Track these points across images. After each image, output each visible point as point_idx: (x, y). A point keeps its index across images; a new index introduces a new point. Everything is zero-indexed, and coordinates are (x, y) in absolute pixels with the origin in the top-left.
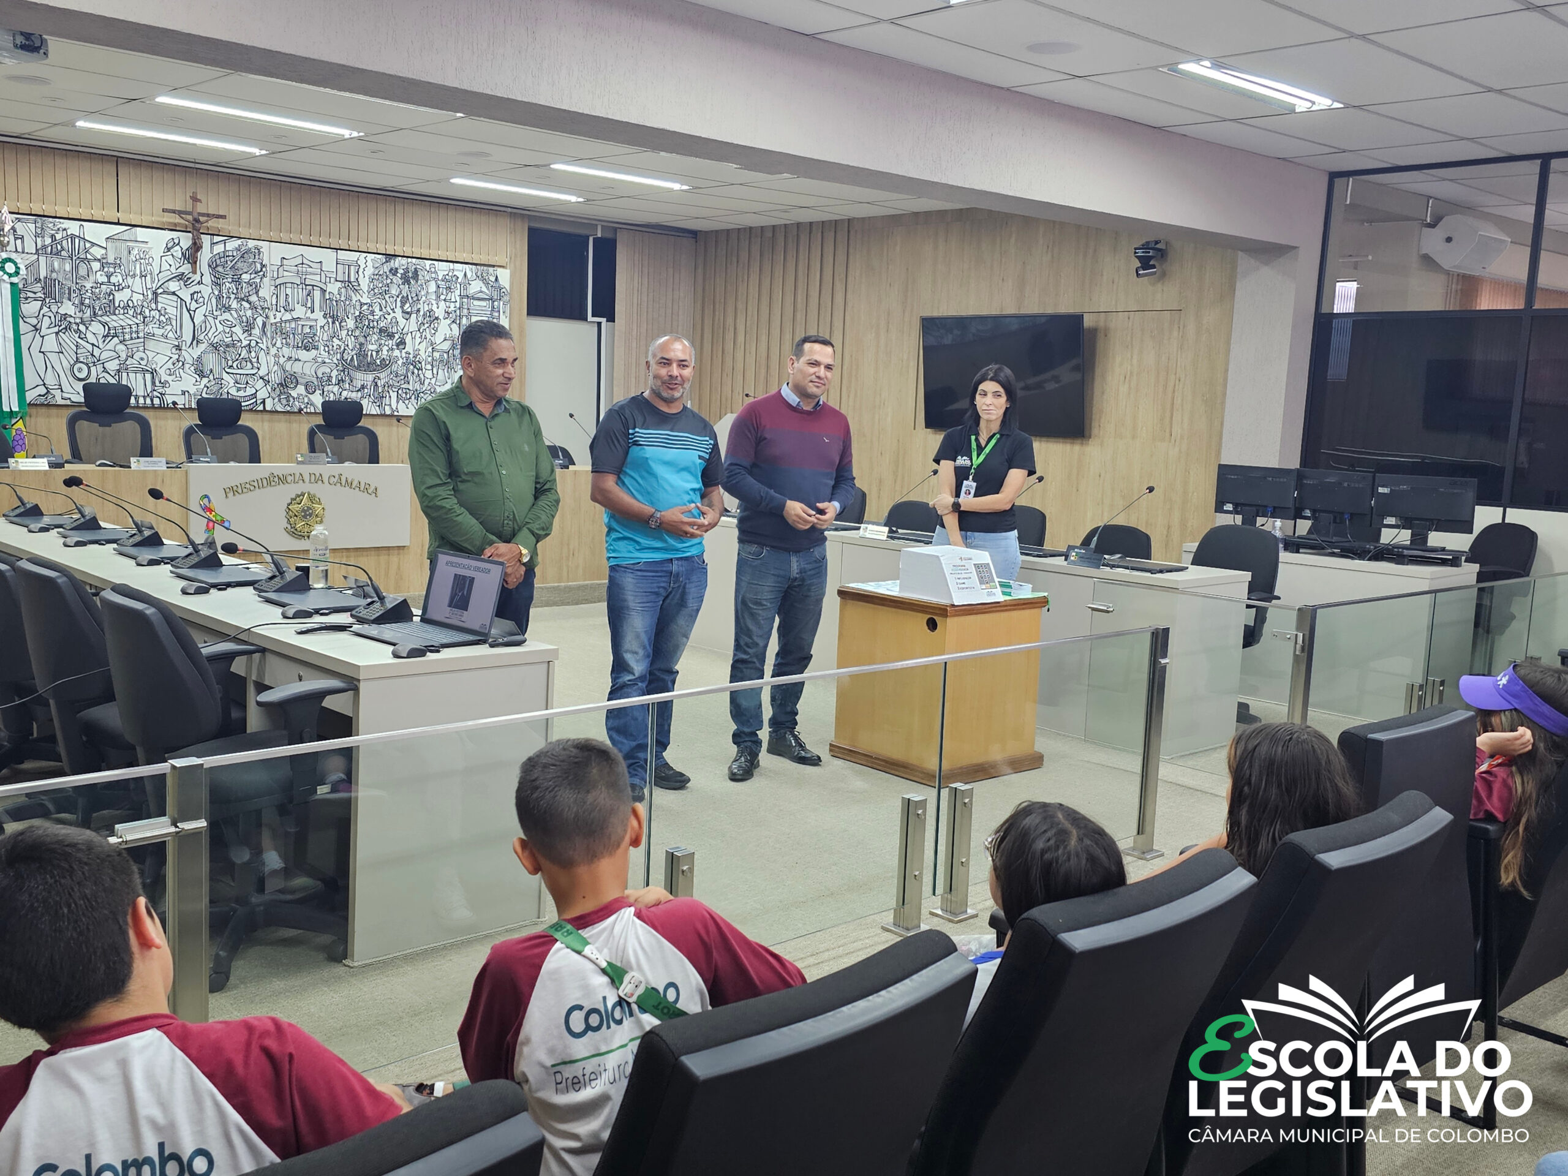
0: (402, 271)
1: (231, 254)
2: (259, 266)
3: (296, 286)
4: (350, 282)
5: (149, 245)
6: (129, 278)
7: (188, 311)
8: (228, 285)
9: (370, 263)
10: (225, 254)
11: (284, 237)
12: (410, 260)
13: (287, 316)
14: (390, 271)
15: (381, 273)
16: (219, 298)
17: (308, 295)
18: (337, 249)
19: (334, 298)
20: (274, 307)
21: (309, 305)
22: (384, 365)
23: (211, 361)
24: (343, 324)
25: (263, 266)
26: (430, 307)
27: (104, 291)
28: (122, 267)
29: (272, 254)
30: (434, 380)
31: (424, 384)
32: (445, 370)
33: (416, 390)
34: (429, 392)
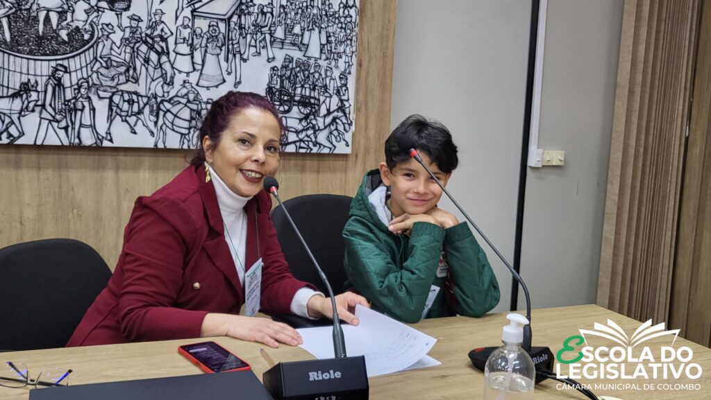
30: (194, 78)
31: (171, 83)
32: (222, 57)
33: (155, 96)
34: (184, 101)
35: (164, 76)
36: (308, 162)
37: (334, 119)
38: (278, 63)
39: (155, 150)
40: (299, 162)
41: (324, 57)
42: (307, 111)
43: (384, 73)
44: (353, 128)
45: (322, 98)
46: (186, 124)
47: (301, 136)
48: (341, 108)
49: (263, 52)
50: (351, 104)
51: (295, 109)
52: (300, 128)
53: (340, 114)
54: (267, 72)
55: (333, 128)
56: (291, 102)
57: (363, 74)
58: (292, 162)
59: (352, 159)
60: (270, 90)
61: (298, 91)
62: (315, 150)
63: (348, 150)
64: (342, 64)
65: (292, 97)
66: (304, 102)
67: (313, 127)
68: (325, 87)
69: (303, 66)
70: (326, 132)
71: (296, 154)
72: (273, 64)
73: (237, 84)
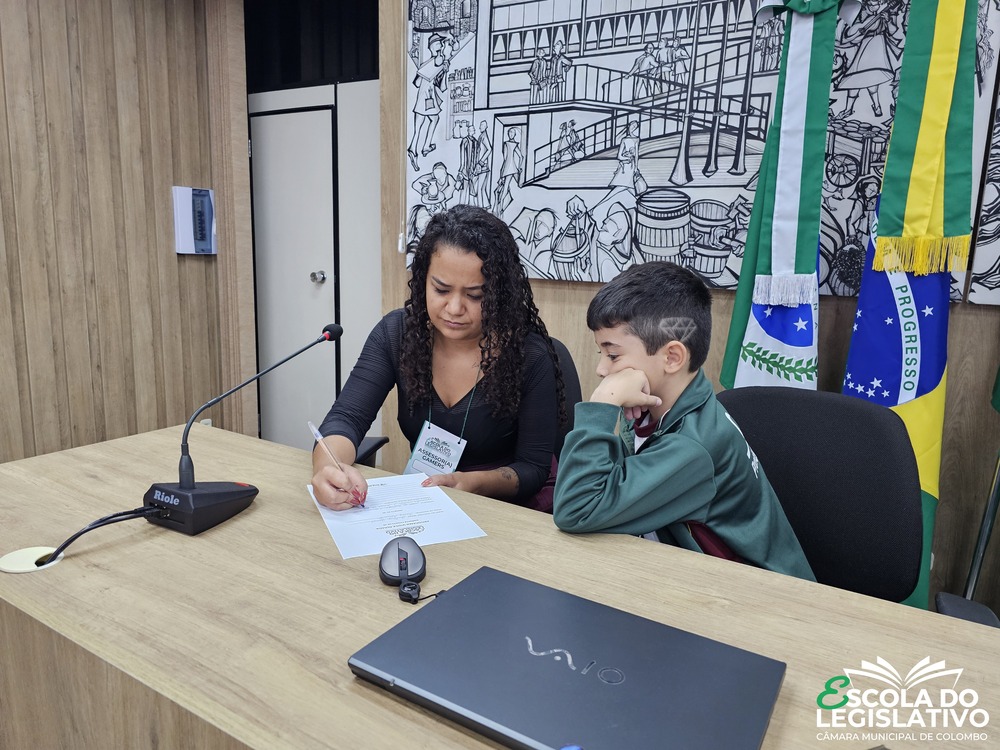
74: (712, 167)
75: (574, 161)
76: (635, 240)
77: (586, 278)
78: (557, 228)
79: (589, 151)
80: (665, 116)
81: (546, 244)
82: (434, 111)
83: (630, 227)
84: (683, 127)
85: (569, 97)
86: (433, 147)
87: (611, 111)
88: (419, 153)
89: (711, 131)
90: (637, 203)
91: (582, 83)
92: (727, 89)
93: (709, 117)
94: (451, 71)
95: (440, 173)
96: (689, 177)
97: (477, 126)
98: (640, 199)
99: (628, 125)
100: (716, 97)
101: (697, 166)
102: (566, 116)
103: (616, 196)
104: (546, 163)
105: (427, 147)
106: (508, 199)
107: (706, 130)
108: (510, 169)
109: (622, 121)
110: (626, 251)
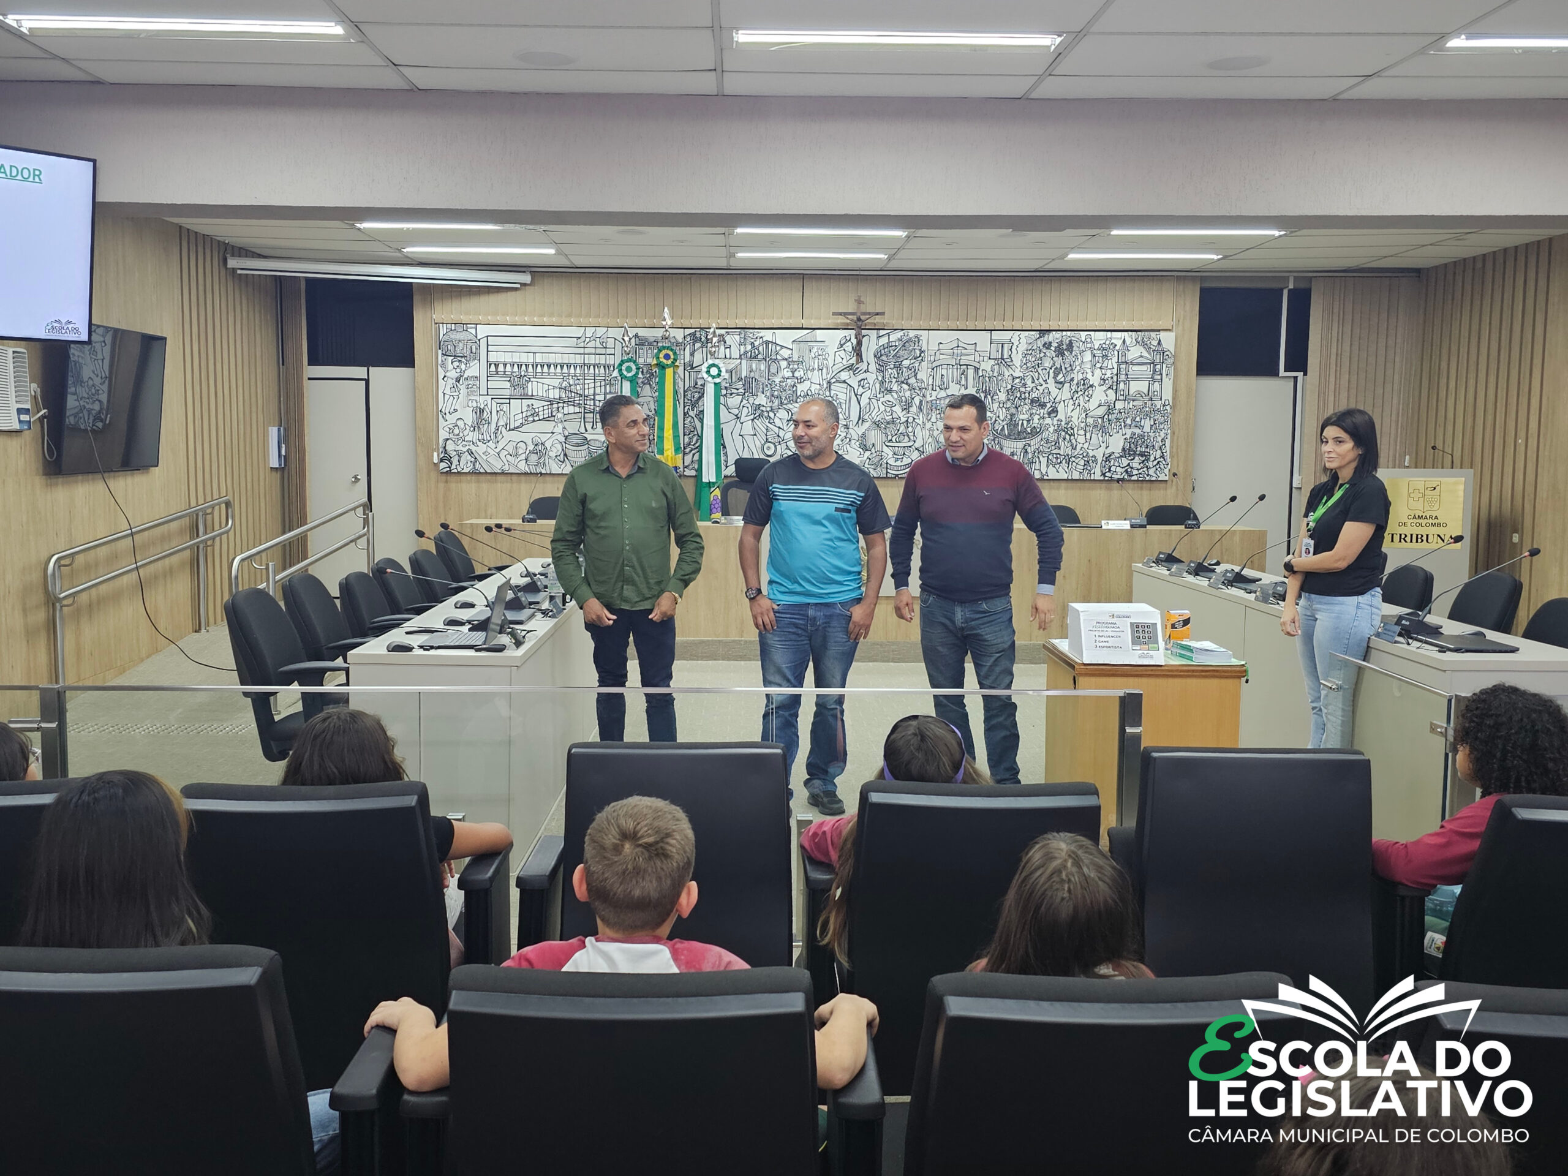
0: (1056, 345)
1: (894, 344)
2: (918, 353)
3: (951, 366)
4: (1003, 359)
5: (826, 344)
6: (809, 372)
7: (856, 395)
8: (891, 371)
9: (1023, 341)
10: (889, 345)
11: (942, 324)
12: (1064, 333)
13: (943, 394)
14: (1044, 346)
15: (1034, 348)
16: (882, 382)
17: (962, 374)
18: (991, 330)
19: (987, 375)
20: (930, 387)
21: (963, 382)
22: (1035, 432)
23: (875, 437)
24: (994, 397)
25: (922, 352)
26: (1084, 375)
27: (789, 384)
28: (804, 364)
29: (930, 341)
30: (1087, 445)
31: (1075, 449)
32: (1100, 435)
33: (1068, 455)
34: (1081, 456)
35: (1072, 445)
36: (1145, 485)
37: (1158, 462)
38: (1128, 436)
39: (1067, 480)
40: (1140, 485)
41: (1152, 431)
42: (1144, 459)
43: (1188, 437)
44: (1169, 466)
45: (1151, 452)
46: (1082, 468)
47: (1140, 472)
48: (1162, 457)
49: (1120, 431)
50: (1167, 455)
51: (1137, 458)
52: (1140, 467)
53: (1162, 459)
54: (1122, 441)
55: (1157, 467)
56: (1135, 454)
57: (1175, 438)
58: (1136, 485)
59: (1169, 483)
60: (1124, 449)
61: (1139, 449)
62: (1148, 478)
63: (1166, 478)
64: (1162, 434)
65: (1135, 452)
66: (1142, 454)
67: (1147, 467)
68: (1153, 446)
69: (1142, 437)
70: (1154, 468)
71: (1138, 480)
72: (1125, 437)
73: (1106, 448)
74: (595, 427)
75: (534, 421)
76: (565, 455)
77: (543, 471)
78: (528, 450)
79: (541, 417)
80: (574, 405)
81: (523, 457)
82: (457, 393)
83: (563, 450)
84: (582, 410)
85: (530, 394)
86: (456, 410)
87: (550, 401)
88: (447, 413)
89: (593, 412)
90: (566, 439)
91: (535, 387)
92: (597, 398)
93: (592, 407)
94: (466, 376)
95: (460, 423)
96: (586, 431)
97: (482, 402)
98: (566, 438)
99: (558, 408)
100: (594, 399)
101: (589, 426)
102: (530, 402)
103: (555, 437)
104: (521, 421)
105: (452, 410)
106: (501, 436)
107: (591, 412)
108: (501, 423)
109: (555, 406)
110: (562, 460)
